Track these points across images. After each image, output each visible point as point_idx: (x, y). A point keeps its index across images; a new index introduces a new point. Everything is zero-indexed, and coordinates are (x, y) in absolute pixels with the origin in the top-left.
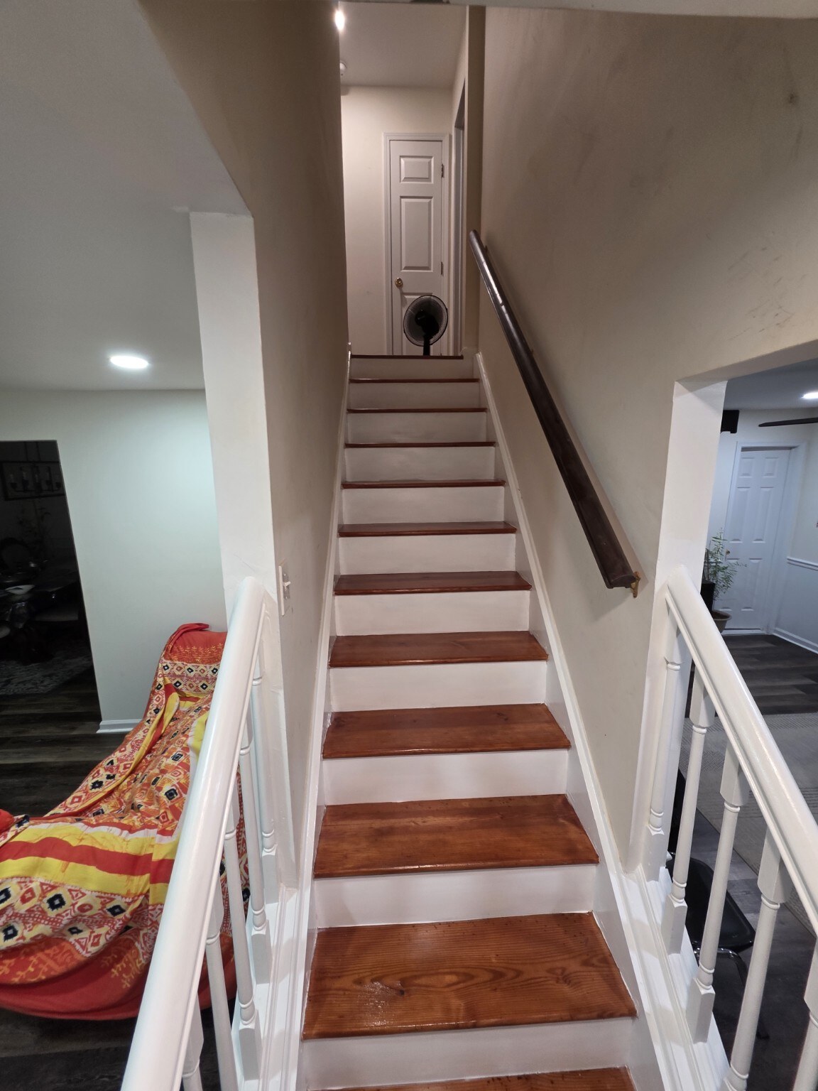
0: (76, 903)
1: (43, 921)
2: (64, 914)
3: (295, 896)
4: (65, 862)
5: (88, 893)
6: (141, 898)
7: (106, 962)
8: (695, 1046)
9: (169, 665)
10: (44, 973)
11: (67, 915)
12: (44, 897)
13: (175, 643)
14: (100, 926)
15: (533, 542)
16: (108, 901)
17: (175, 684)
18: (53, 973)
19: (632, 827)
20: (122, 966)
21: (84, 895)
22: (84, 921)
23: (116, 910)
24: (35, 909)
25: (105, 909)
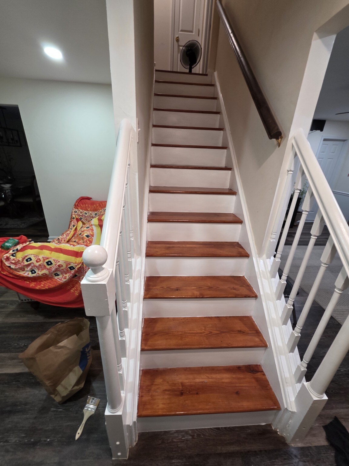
0: (57, 264)
1: (45, 269)
2: (53, 267)
3: (140, 258)
4: (50, 252)
5: (61, 261)
6: (81, 264)
7: (68, 288)
8: (277, 301)
9: (77, 211)
10: (47, 287)
11: (54, 268)
12: (45, 261)
13: (78, 203)
14: (66, 274)
15: (234, 151)
16: (68, 264)
17: (80, 219)
18: (50, 287)
19: (264, 239)
20: (75, 289)
21: (59, 262)
22: (60, 271)
23: (72, 268)
24: (42, 265)
25: (67, 267)
